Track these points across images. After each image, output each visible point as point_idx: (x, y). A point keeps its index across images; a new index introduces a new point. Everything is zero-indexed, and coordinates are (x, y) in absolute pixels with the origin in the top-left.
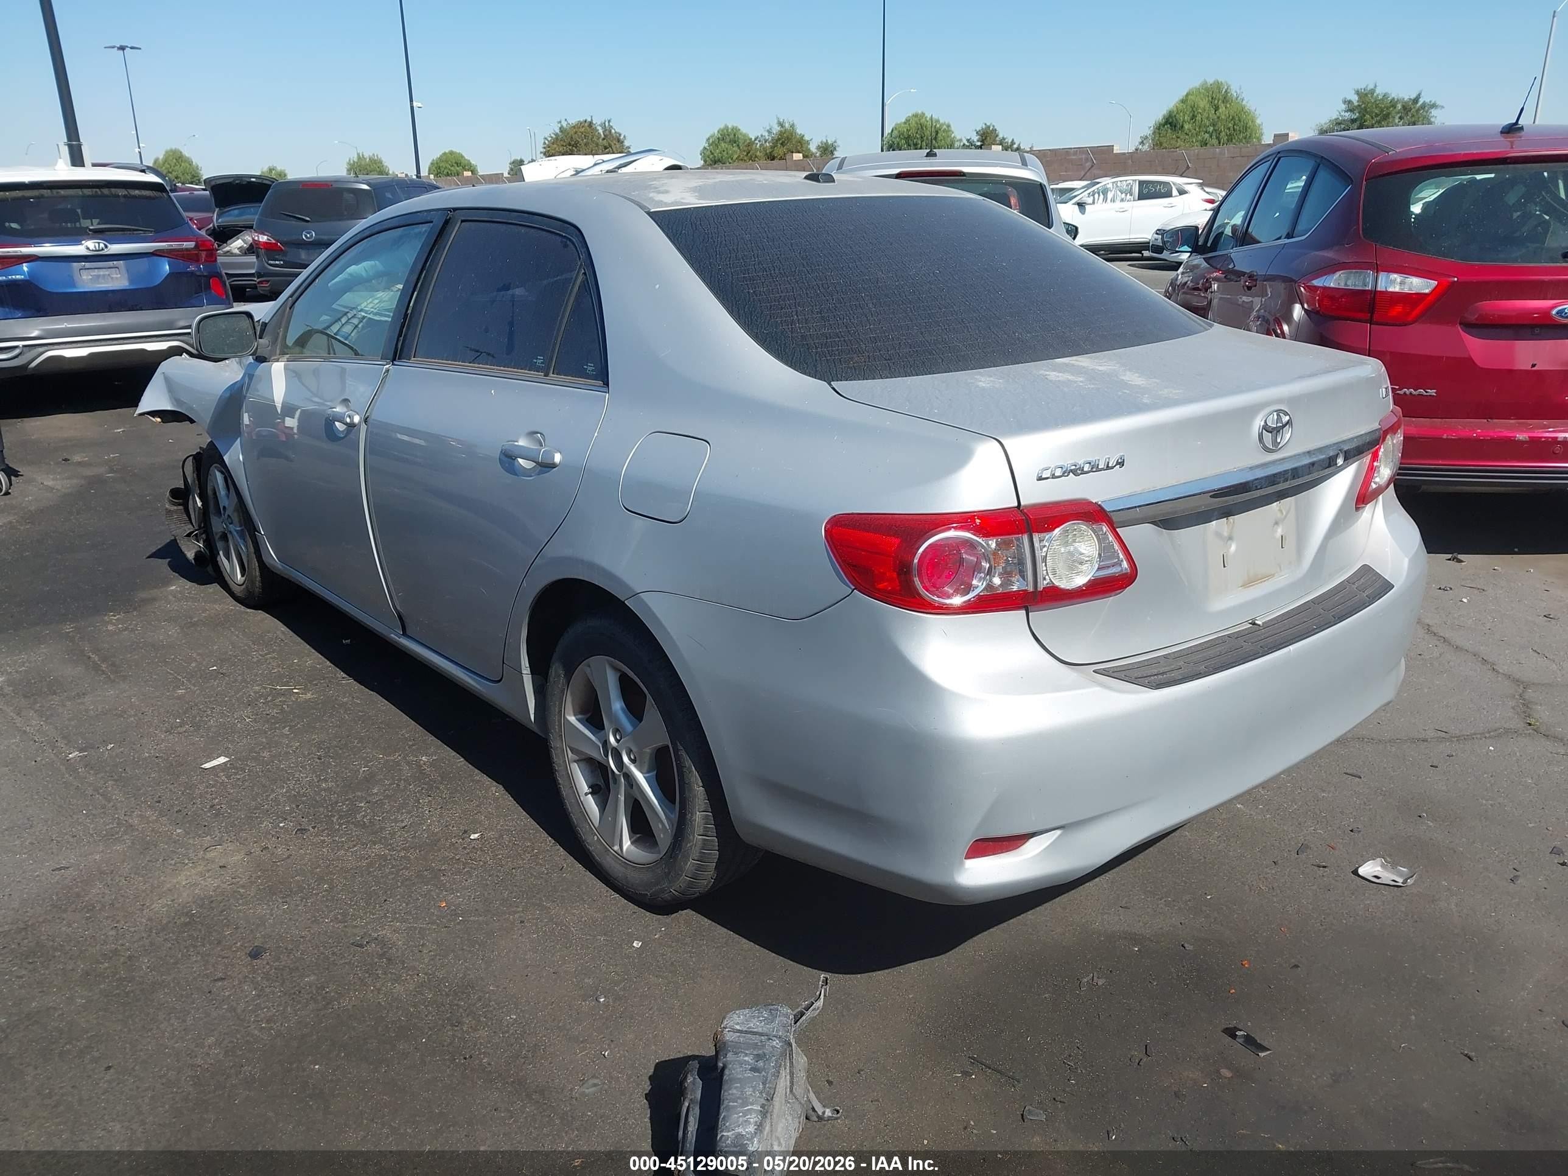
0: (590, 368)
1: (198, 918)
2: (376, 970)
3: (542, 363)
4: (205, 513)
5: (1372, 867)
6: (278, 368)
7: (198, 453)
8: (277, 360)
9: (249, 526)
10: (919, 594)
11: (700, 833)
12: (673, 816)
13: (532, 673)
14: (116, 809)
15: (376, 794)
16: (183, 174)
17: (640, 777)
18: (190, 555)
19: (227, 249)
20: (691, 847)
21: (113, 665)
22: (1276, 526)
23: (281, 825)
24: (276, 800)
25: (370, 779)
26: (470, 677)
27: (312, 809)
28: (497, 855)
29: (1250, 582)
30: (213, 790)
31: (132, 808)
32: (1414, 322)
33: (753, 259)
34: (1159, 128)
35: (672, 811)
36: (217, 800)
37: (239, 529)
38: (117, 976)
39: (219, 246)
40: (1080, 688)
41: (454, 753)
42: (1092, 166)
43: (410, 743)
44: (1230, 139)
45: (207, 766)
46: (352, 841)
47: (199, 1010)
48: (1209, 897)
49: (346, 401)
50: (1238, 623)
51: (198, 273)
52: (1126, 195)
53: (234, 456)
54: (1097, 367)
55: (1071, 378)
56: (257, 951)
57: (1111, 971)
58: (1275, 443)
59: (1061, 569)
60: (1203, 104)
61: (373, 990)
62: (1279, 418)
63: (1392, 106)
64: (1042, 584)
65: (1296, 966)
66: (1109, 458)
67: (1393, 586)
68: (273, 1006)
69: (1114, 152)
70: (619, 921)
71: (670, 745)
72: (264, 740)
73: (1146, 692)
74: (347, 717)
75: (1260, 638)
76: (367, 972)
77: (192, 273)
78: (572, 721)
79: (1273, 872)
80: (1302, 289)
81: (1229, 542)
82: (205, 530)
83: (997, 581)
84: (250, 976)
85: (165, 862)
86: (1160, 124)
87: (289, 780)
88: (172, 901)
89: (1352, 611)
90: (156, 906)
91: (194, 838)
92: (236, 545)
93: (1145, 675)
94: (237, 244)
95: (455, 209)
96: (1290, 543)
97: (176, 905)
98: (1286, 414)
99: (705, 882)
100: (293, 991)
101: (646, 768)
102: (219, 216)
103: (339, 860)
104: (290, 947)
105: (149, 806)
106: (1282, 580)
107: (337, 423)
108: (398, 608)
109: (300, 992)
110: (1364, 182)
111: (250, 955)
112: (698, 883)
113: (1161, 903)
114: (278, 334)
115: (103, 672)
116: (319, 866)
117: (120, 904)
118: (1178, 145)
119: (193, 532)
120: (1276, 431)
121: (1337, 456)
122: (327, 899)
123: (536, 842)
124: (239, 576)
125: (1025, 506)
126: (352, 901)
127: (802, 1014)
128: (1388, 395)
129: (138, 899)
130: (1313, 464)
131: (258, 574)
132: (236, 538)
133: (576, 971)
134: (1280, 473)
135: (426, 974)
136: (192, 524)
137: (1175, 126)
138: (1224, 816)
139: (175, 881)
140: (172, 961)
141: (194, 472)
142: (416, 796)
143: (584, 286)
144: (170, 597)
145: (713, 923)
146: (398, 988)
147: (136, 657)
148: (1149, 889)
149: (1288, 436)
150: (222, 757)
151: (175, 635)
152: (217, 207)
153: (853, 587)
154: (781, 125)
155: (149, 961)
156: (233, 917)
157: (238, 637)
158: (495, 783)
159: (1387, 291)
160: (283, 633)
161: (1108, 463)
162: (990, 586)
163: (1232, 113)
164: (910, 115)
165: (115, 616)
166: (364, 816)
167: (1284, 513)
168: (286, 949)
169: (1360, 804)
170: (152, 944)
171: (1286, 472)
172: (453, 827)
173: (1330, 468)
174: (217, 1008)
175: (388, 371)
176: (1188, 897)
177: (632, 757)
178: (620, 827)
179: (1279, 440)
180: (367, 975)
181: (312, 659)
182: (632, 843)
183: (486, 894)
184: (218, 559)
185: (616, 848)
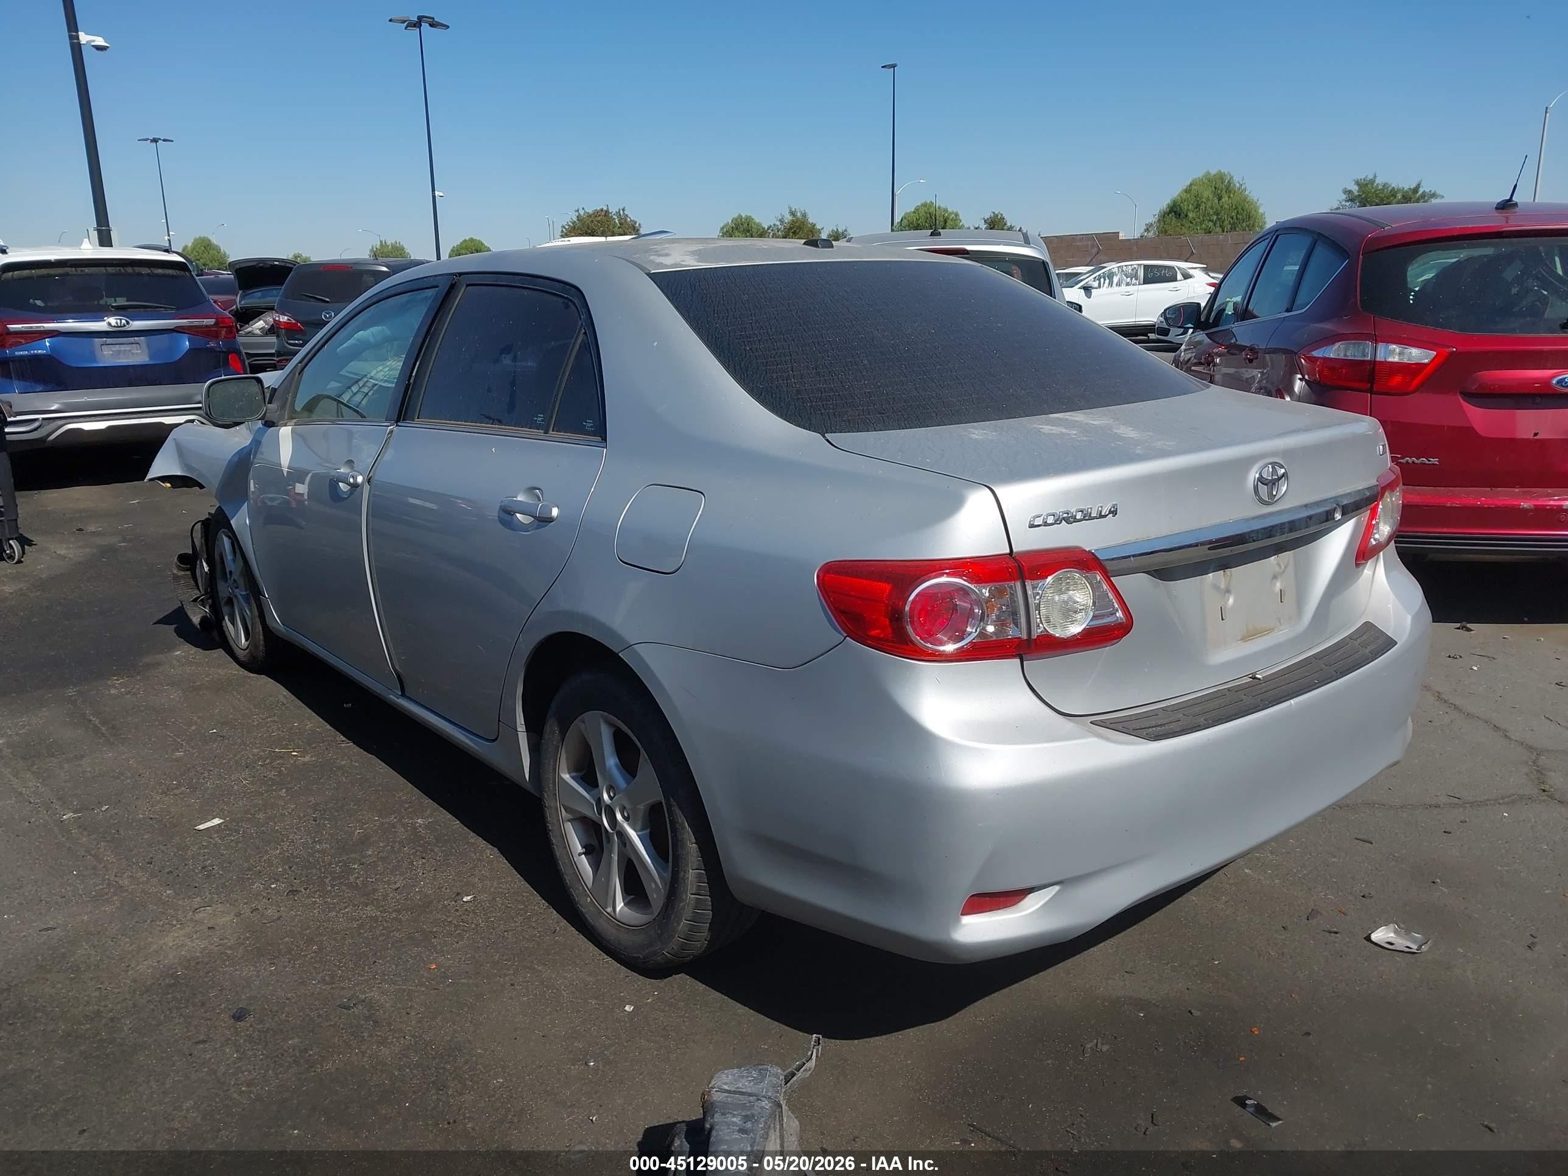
0: (589, 424)
1: (183, 979)
2: (362, 1033)
3: (542, 421)
4: (212, 577)
5: (1385, 934)
6: (285, 432)
7: (207, 519)
8: (286, 425)
9: (255, 591)
10: (912, 641)
11: (693, 892)
12: (665, 875)
13: (528, 730)
14: (107, 870)
15: (370, 856)
16: (211, 261)
17: (633, 834)
18: (196, 620)
19: (250, 329)
20: (684, 906)
21: (113, 727)
22: (1274, 580)
23: (273, 886)
24: (269, 862)
25: (364, 841)
26: (468, 737)
27: (305, 870)
28: (489, 918)
29: (1249, 636)
30: (206, 851)
31: (123, 869)
32: (1414, 392)
33: (750, 318)
34: (1164, 216)
35: (665, 869)
36: (209, 862)
37: (244, 593)
38: (98, 1037)
39: (241, 326)
40: (1076, 739)
41: (450, 816)
42: (1098, 253)
43: (407, 806)
44: (1233, 228)
45: (201, 827)
46: (344, 903)
47: (178, 1072)
48: (1216, 963)
49: (350, 463)
50: (1238, 677)
51: (218, 349)
52: (1131, 280)
53: (241, 520)
54: (1091, 422)
55: (1064, 431)
56: (241, 1012)
57: (1115, 1037)
58: (1271, 496)
59: (1056, 617)
60: (1207, 193)
61: (357, 1053)
62: (1274, 471)
63: (1393, 195)
64: (1036, 632)
65: (1308, 1034)
66: (1101, 507)
67: (1396, 643)
68: (254, 1069)
69: (1120, 238)
70: (611, 985)
71: (663, 801)
72: (260, 802)
73: (1145, 743)
74: (344, 780)
75: (1260, 692)
76: (352, 1035)
77: (212, 350)
78: (567, 780)
79: (1283, 937)
80: (1303, 361)
81: (1227, 595)
82: (211, 595)
83: (991, 629)
84: (233, 1038)
85: (153, 923)
86: (1165, 213)
87: (284, 842)
88: (158, 962)
89: (1354, 667)
90: (142, 967)
91: (184, 899)
92: (242, 610)
93: (1143, 727)
94: (259, 325)
95: (461, 274)
96: (1290, 598)
97: (161, 966)
98: (1282, 467)
99: (698, 944)
100: (276, 1054)
101: (639, 827)
102: (242, 298)
103: (329, 921)
104: (275, 1009)
105: (140, 867)
106: (1283, 634)
107: (341, 484)
108: (397, 668)
109: (282, 1055)
110: (1361, 257)
111: (234, 1017)
112: (693, 945)
113: (1167, 969)
114: (287, 398)
115: (103, 735)
116: (309, 927)
117: (105, 966)
118: (1182, 233)
119: (199, 597)
120: (1272, 483)
121: (1334, 510)
122: (316, 961)
123: (529, 905)
124: (243, 640)
125: (1018, 553)
126: (341, 963)
127: (793, 1075)
128: (1386, 452)
129: (123, 961)
130: (1310, 517)
131: (261, 637)
132: (240, 603)
133: (565, 1034)
134: (1277, 525)
135: (413, 1036)
136: (199, 589)
137: (1179, 215)
138: (1231, 881)
139: (162, 942)
140: (154, 1022)
141: (202, 538)
142: (410, 858)
143: (585, 346)
144: (175, 662)
145: (707, 988)
146: (384, 1051)
147: (136, 720)
148: (1155, 954)
149: (1284, 489)
150: (217, 819)
151: (178, 699)
152: (240, 289)
153: (846, 635)
154: (793, 214)
155: (131, 1023)
156: (219, 979)
157: (239, 701)
158: (490, 846)
159: (1386, 361)
160: (285, 696)
161: (1101, 512)
162: (983, 634)
163: (1234, 202)
164: (920, 204)
165: (118, 680)
166: (357, 878)
167: (1283, 567)
168: (271, 1011)
169: (1372, 870)
170: (135, 1006)
171: (1283, 524)
172: (446, 889)
173: (1328, 523)
174: (196, 1071)
175: (391, 432)
176: (1195, 962)
177: (626, 815)
178: (613, 887)
179: (1274, 493)
180: (352, 1038)
181: (312, 722)
182: (625, 904)
183: (477, 956)
184: (224, 624)
185: (609, 910)
